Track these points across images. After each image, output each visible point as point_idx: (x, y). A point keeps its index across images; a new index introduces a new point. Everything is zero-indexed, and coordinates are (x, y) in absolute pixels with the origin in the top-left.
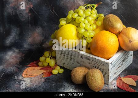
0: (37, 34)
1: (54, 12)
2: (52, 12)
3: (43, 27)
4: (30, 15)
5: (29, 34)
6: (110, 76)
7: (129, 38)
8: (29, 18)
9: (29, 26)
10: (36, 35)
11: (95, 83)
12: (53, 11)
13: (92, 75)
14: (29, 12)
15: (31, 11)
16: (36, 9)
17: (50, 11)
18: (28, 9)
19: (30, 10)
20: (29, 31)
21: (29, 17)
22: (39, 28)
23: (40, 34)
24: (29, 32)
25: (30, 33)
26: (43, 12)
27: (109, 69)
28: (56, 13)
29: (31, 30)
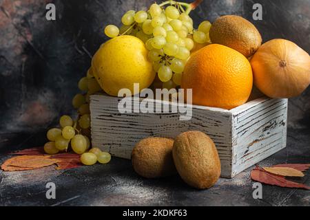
0: (41, 107)
1: (85, 50)
2: (80, 52)
3: (56, 91)
4: (24, 59)
5: (20, 107)
6: (235, 153)
7: (278, 57)
8: (23, 69)
9: (23, 89)
10: (38, 108)
11: (198, 160)
12: (83, 48)
13: (188, 143)
14: (22, 54)
15: (28, 49)
16: (39, 45)
17: (76, 47)
18: (20, 46)
19: (25, 49)
20: (22, 100)
21: (22, 66)
22: (45, 92)
23: (49, 107)
24: (21, 103)
25: (23, 105)
26: (58, 52)
27: (231, 132)
28: (89, 53)
29: (26, 97)
